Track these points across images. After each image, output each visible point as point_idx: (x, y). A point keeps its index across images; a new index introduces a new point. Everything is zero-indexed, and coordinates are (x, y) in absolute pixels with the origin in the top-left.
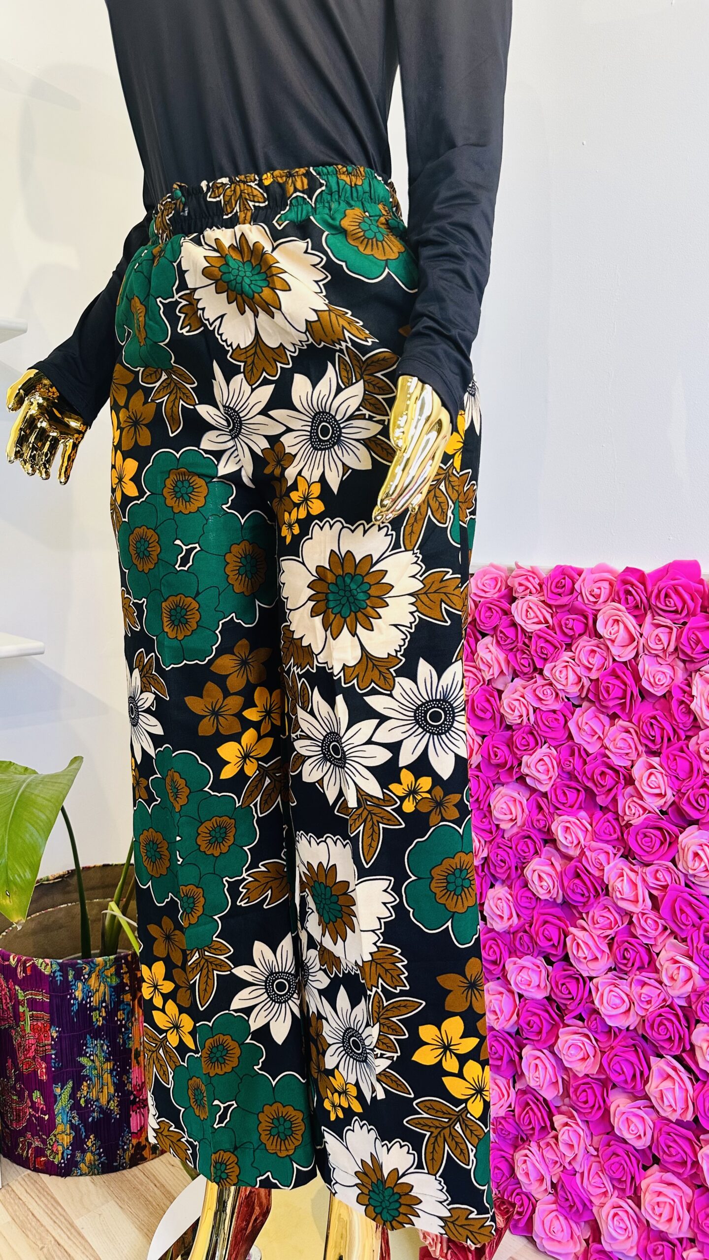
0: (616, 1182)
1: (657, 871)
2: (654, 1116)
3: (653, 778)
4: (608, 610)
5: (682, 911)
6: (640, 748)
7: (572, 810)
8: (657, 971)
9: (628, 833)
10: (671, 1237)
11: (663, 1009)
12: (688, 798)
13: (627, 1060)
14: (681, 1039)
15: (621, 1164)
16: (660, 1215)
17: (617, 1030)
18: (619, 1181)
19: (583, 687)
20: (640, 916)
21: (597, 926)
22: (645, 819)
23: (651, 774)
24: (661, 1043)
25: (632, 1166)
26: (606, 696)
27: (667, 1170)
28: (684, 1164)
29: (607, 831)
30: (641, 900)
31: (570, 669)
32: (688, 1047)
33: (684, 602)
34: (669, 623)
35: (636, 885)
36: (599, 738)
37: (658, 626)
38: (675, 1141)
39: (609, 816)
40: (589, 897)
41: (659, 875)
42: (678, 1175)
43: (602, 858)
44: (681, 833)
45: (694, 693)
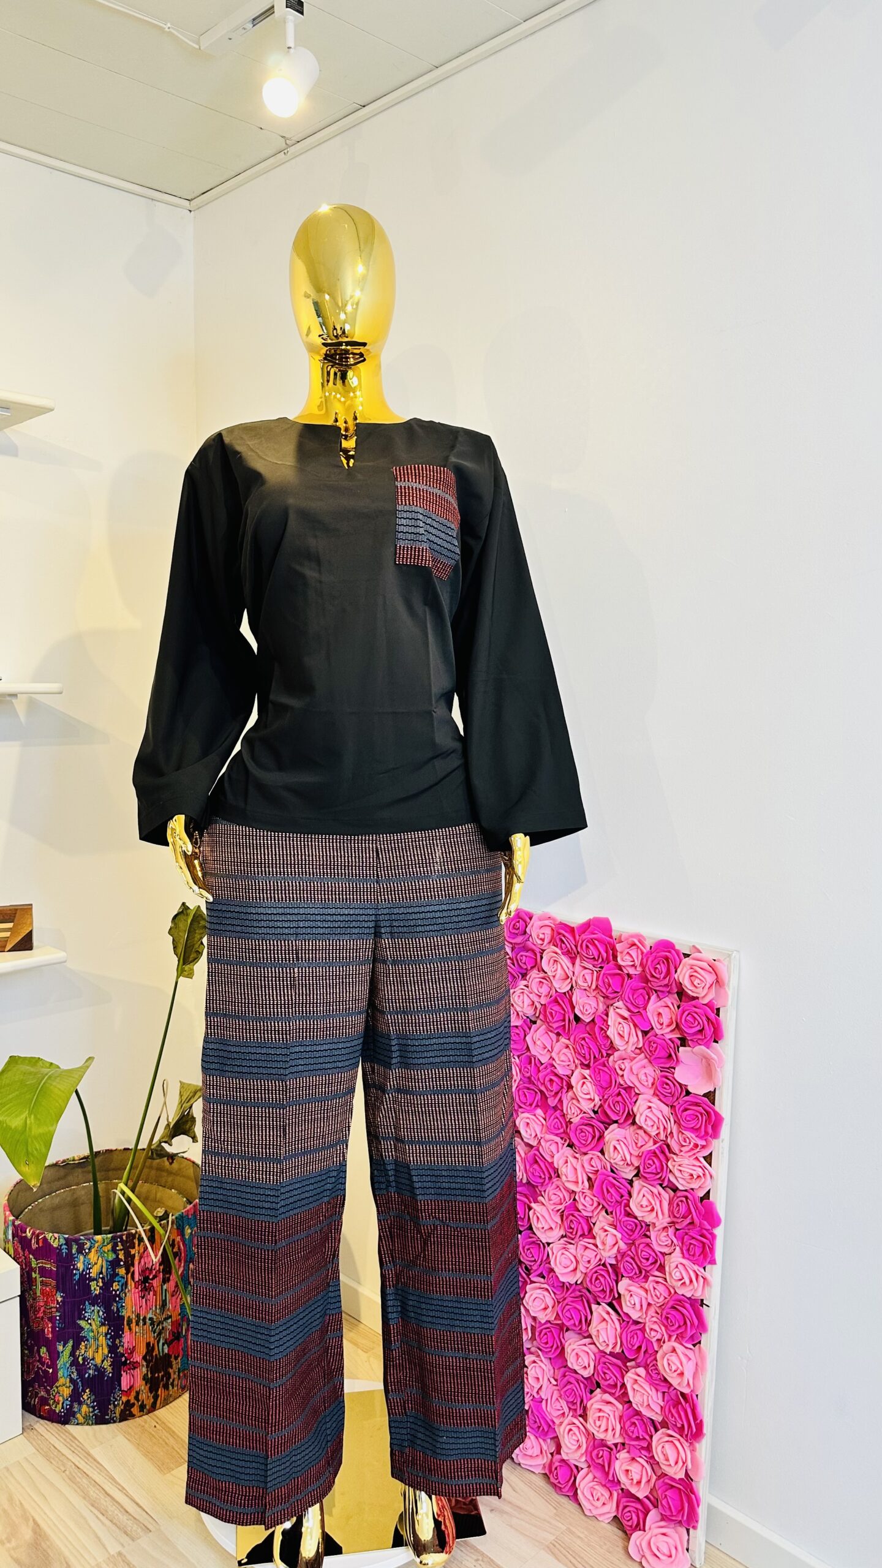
0: (571, 1404)
1: (592, 1158)
2: (596, 1350)
3: (585, 1086)
4: (550, 951)
5: (608, 1191)
6: (576, 1061)
7: (531, 1107)
8: (594, 1238)
9: (570, 1129)
10: (609, 1443)
11: (599, 1267)
12: (609, 1105)
13: (575, 1308)
14: (611, 1290)
15: (573, 1390)
16: (600, 1427)
17: (568, 1284)
18: (574, 1403)
19: (536, 1008)
20: (581, 1194)
21: (551, 1202)
22: (581, 1118)
23: (584, 1083)
24: (599, 1294)
25: (581, 1390)
26: (550, 1018)
27: (605, 1392)
28: (615, 1386)
29: (556, 1126)
30: (580, 1182)
31: (525, 996)
32: (616, 1296)
33: (600, 953)
34: (591, 966)
35: (576, 1169)
36: (548, 1050)
37: (585, 968)
38: (609, 1369)
39: (558, 1113)
40: (545, 1178)
41: (593, 1163)
42: (612, 1394)
43: (553, 1148)
44: (606, 1129)
45: (609, 1023)
